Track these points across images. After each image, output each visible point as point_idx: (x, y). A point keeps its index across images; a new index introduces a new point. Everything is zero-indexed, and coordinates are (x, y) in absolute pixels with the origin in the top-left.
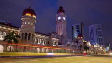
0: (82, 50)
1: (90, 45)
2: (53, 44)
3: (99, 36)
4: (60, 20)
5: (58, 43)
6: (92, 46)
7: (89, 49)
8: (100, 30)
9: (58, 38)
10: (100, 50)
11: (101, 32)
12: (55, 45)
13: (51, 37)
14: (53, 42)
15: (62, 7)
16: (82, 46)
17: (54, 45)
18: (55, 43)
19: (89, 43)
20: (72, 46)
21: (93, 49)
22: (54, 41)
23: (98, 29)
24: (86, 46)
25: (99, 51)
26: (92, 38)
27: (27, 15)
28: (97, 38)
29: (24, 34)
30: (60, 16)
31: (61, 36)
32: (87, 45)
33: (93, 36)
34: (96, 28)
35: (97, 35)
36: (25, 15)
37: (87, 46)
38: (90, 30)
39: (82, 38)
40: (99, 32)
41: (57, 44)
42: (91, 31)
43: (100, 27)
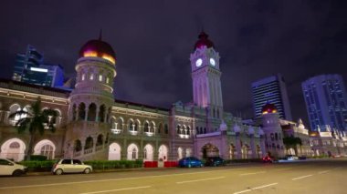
0: (278, 147)
1: (306, 132)
2: (179, 132)
3: (335, 107)
4: (200, 68)
5: (197, 128)
6: (313, 135)
7: (301, 144)
8: (338, 89)
9: (197, 116)
10: (342, 146)
11: (340, 95)
12: (187, 136)
13: (173, 112)
14: (179, 127)
15: (207, 33)
16: (276, 134)
17: (182, 136)
18: (188, 128)
19: (302, 127)
20: (238, 134)
21: (317, 143)
22: (182, 123)
23: (331, 87)
24: (292, 136)
25: (338, 148)
26: (315, 114)
27: (87, 55)
28: (331, 113)
29: (77, 105)
30: (201, 57)
31: (207, 110)
32: (296, 131)
33: (318, 107)
34: (325, 87)
35: (329, 104)
36: (83, 56)
37: (296, 136)
38: (306, 93)
39: (274, 112)
40: (333, 96)
41: (194, 131)
42: (311, 94)
43: (337, 81)
